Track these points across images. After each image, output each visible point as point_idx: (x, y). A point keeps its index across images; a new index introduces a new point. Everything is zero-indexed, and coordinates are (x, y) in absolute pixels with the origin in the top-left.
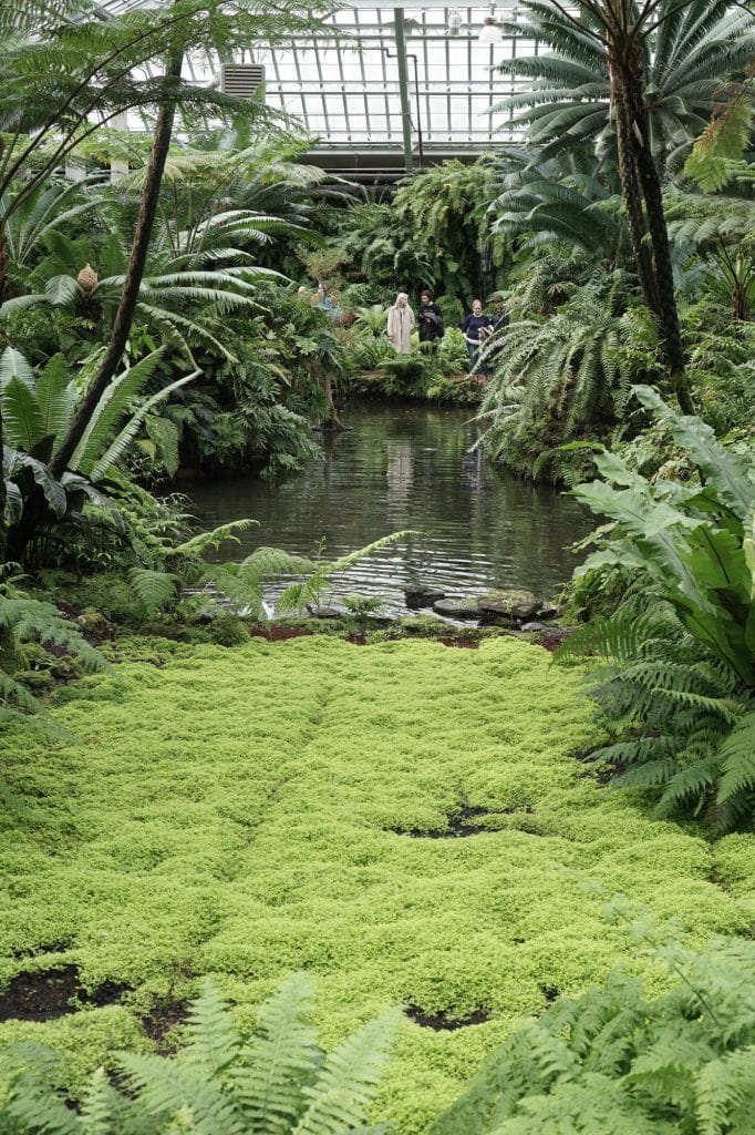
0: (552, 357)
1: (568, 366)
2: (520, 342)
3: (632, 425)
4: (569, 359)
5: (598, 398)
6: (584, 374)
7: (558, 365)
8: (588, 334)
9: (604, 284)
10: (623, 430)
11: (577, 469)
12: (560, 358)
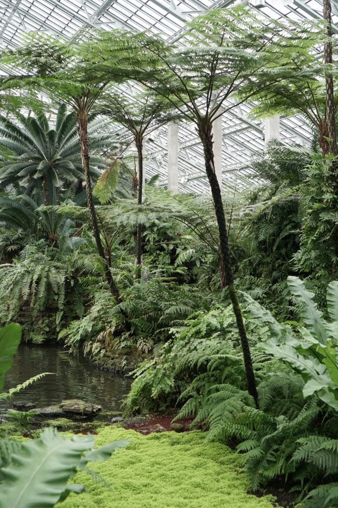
0: (25, 281)
1: (34, 285)
2: (6, 274)
3: (64, 313)
4: (34, 281)
5: (48, 299)
6: (42, 289)
7: (28, 285)
8: (42, 269)
9: (36, 246)
10: (61, 315)
11: (39, 334)
12: (29, 281)
